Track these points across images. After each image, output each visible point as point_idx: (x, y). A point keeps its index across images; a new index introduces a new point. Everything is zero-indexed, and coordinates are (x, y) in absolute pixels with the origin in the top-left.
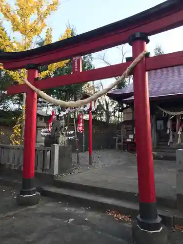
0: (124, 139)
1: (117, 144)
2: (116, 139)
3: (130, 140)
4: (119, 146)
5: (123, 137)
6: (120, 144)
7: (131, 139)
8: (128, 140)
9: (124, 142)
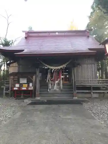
0: (11, 88)
1: (4, 92)
2: (3, 88)
3: (17, 89)
4: (6, 94)
5: (11, 86)
6: (8, 92)
7: (18, 87)
8: (15, 89)
9: (11, 91)
